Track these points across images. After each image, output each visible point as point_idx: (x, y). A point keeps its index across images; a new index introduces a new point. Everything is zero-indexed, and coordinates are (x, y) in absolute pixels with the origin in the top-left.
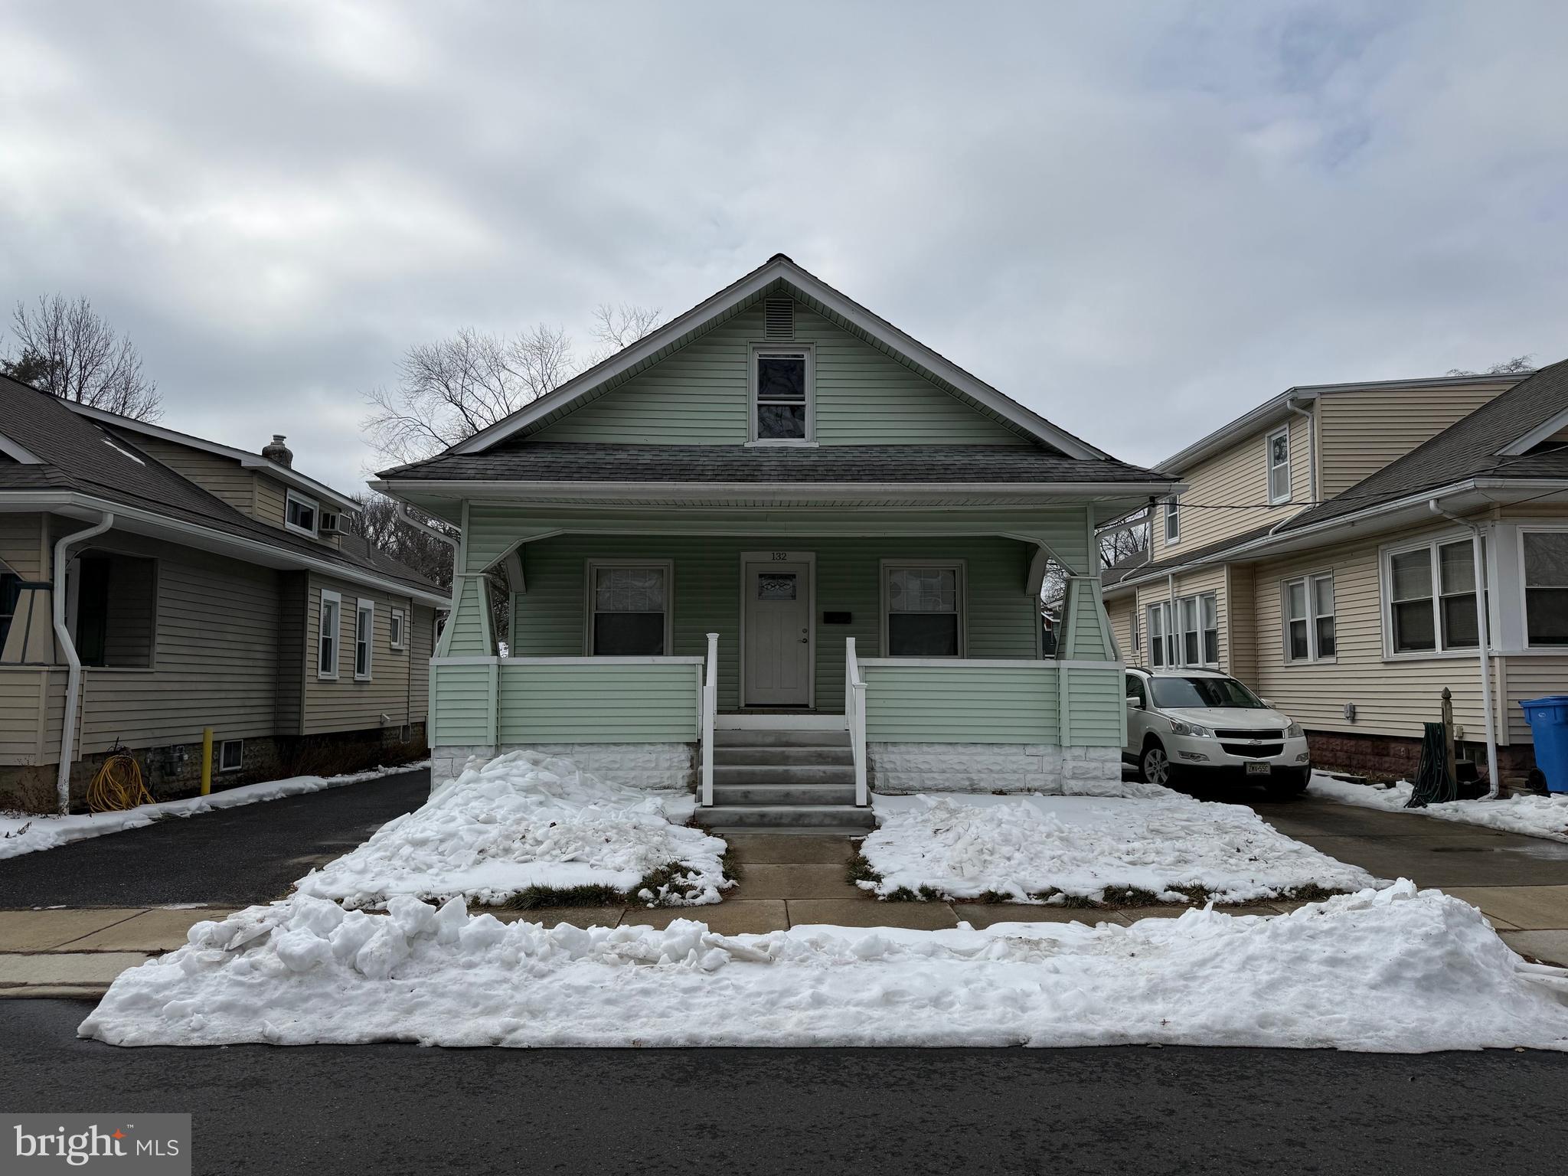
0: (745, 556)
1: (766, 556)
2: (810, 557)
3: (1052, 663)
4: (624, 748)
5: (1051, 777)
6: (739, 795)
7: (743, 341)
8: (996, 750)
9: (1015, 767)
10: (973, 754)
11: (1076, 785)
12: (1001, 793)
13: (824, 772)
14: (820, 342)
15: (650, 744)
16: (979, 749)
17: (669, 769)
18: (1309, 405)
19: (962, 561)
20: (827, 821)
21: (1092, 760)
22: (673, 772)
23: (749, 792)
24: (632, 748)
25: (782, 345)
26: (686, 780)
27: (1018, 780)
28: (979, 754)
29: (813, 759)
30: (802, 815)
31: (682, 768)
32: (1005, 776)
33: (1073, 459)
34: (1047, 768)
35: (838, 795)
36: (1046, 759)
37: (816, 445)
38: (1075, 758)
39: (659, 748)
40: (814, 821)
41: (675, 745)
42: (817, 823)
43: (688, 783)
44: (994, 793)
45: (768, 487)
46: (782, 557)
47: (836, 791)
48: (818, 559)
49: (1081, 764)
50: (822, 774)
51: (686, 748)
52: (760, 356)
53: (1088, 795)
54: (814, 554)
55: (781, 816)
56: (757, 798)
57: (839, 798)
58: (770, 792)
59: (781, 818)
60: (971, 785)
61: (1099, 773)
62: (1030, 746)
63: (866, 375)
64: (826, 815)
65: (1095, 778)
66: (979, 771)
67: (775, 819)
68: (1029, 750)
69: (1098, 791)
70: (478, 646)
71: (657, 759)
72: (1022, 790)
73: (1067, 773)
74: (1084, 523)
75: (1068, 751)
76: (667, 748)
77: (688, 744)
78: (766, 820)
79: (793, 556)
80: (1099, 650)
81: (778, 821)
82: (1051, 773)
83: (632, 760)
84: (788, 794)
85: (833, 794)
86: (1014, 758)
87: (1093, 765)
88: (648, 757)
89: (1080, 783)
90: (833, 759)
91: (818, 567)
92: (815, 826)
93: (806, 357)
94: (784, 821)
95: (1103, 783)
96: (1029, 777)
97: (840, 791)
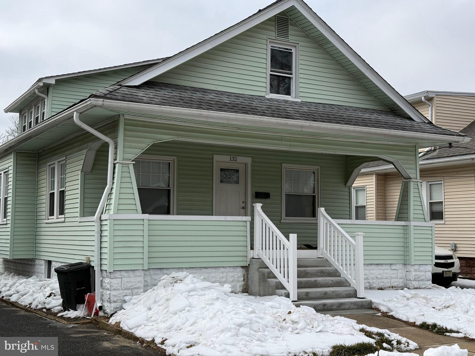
0: (216, 158)
1: (227, 158)
2: (249, 160)
3: (403, 223)
4: (210, 270)
5: (401, 280)
6: (304, 294)
7: (265, 37)
8: (380, 267)
9: (387, 276)
10: (370, 270)
11: (416, 284)
12: (381, 289)
13: (332, 281)
14: (301, 44)
15: (223, 267)
16: (373, 267)
17: (232, 282)
18: (430, 99)
19: (318, 167)
20: (352, 307)
21: (421, 271)
22: (234, 283)
23: (308, 293)
24: (214, 270)
25: (283, 42)
26: (241, 288)
27: (388, 282)
28: (373, 270)
29: (319, 274)
30: (341, 304)
31: (239, 281)
32: (383, 280)
33: (415, 121)
34: (400, 276)
35: (348, 293)
36: (399, 271)
37: (299, 100)
38: (415, 271)
39: (228, 270)
40: (347, 307)
41: (235, 268)
42: (348, 308)
43: (242, 289)
44: (378, 289)
45: (305, 124)
46: (235, 159)
47: (346, 291)
48: (253, 162)
49: (418, 273)
50: (331, 282)
51: (241, 269)
52: (272, 46)
53: (420, 288)
54: (251, 158)
55: (332, 305)
56: (312, 296)
57: (348, 294)
58: (318, 292)
59: (332, 306)
60: (370, 286)
61: (423, 278)
62: (393, 265)
63: (321, 65)
64: (352, 303)
65: (422, 280)
66: (373, 279)
67: (330, 306)
68: (393, 267)
69: (423, 286)
70: (133, 207)
71: (226, 276)
72: (389, 287)
73: (412, 278)
74: (414, 153)
75: (412, 267)
76: (232, 269)
77: (242, 267)
78: (326, 307)
79: (241, 159)
80: (422, 216)
81: (331, 308)
82: (401, 278)
83: (214, 277)
84: (326, 293)
85: (346, 292)
86: (386, 271)
87: (422, 273)
88: (222, 275)
89: (417, 283)
90: (328, 274)
91: (252, 166)
92: (347, 309)
93: (293, 51)
94: (334, 307)
95: (425, 282)
96: (393, 280)
97: (348, 290)
